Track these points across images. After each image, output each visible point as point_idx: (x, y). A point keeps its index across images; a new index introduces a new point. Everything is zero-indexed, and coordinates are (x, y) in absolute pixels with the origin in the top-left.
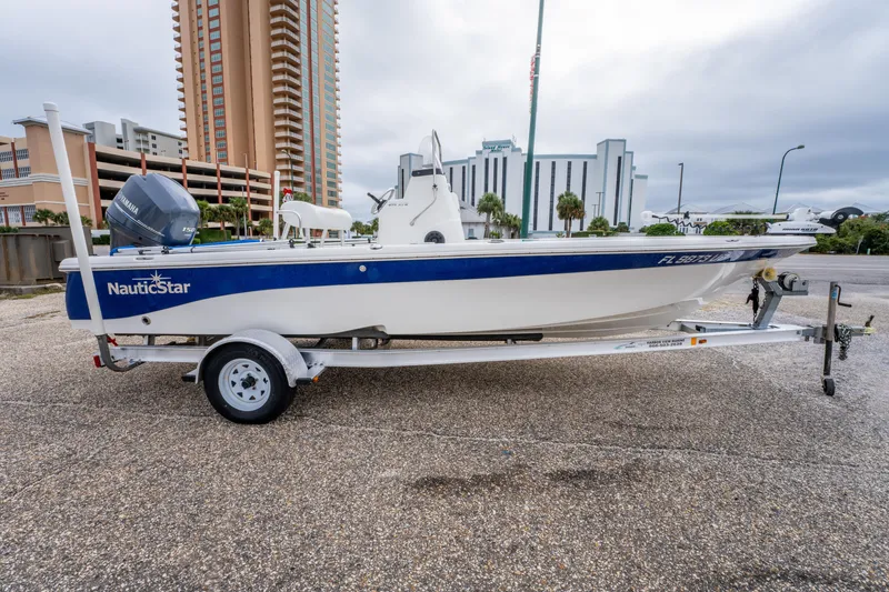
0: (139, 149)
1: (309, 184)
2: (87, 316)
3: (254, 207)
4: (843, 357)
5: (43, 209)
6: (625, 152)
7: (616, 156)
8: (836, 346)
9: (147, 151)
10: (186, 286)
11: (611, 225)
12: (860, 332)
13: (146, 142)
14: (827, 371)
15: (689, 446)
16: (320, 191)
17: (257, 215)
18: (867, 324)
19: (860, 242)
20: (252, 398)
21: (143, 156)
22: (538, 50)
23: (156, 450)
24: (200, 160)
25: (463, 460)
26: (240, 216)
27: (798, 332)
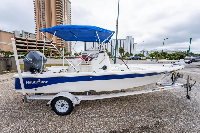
0: (26, 37)
1: (65, 45)
2: (20, 88)
3: (52, 50)
4: (190, 90)
5: (2, 50)
6: (132, 39)
7: (130, 39)
8: (189, 88)
9: (28, 37)
10: (47, 82)
11: (130, 54)
12: (194, 85)
13: (27, 35)
14: (187, 93)
15: (166, 116)
16: (67, 46)
17: (53, 52)
18: (195, 83)
19: (179, 57)
20: (64, 109)
21: (27, 38)
22: (118, 19)
23: (42, 126)
24: (40, 40)
25: (118, 124)
26: (49, 52)
27: (181, 85)
